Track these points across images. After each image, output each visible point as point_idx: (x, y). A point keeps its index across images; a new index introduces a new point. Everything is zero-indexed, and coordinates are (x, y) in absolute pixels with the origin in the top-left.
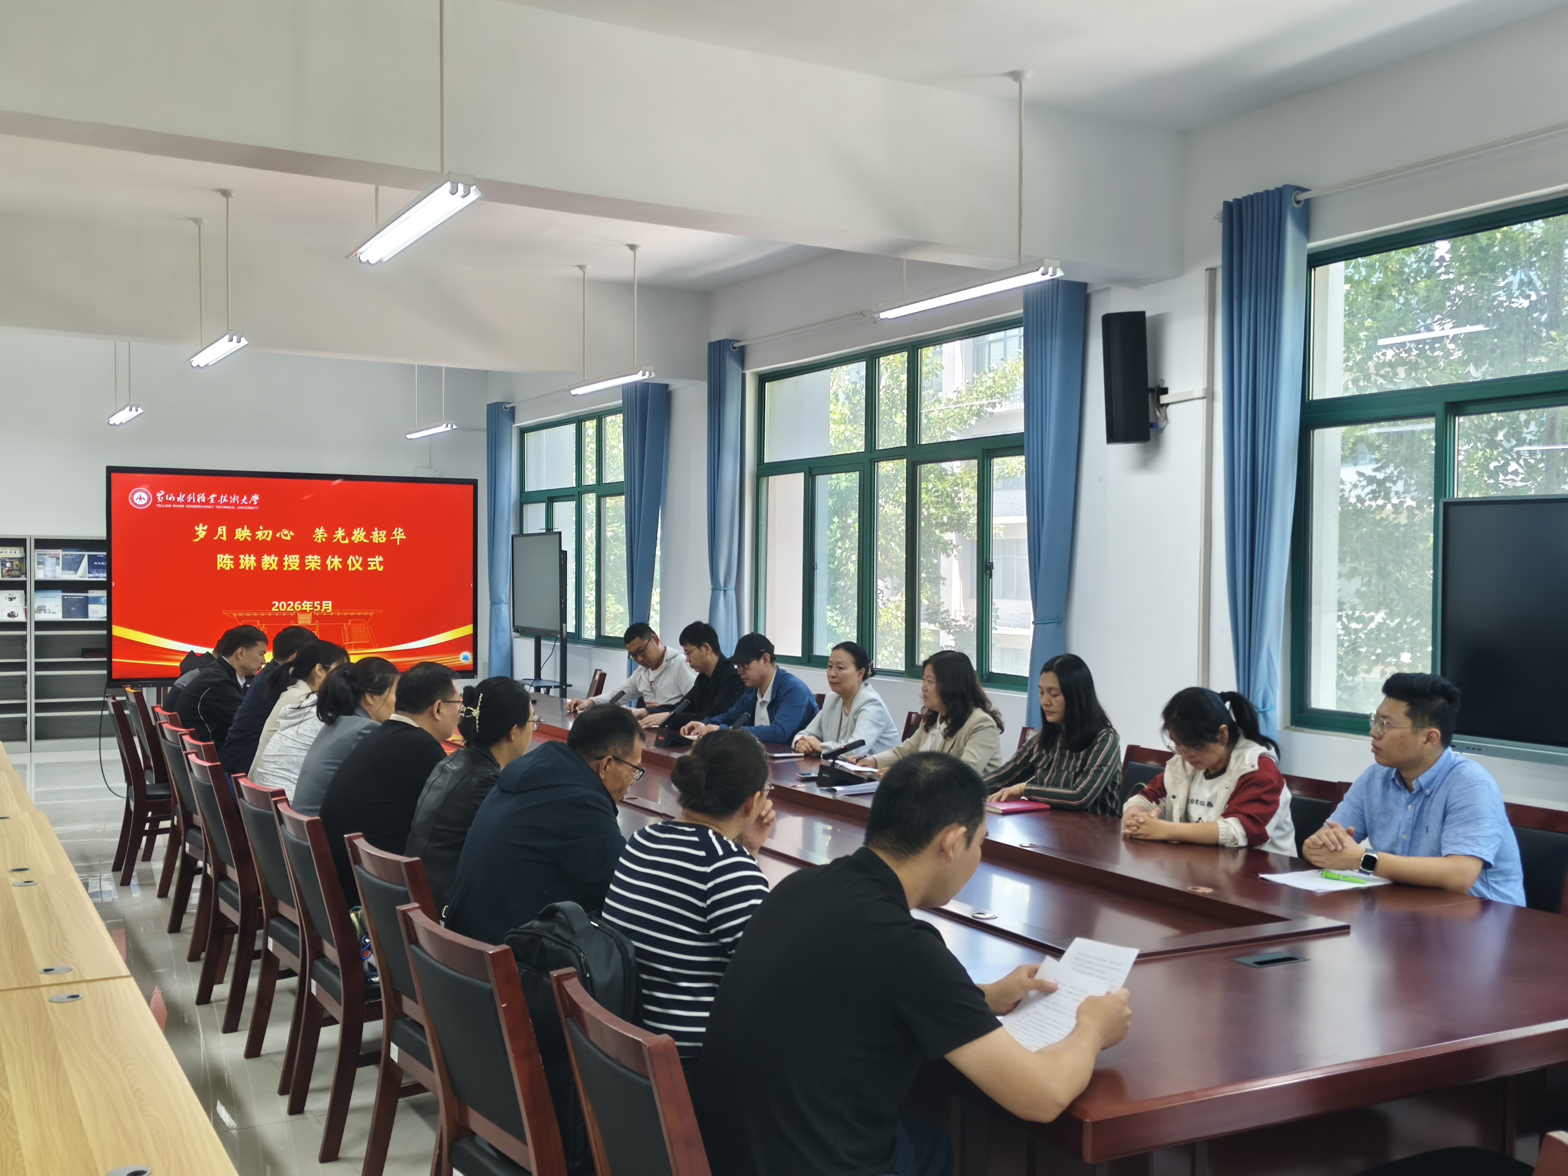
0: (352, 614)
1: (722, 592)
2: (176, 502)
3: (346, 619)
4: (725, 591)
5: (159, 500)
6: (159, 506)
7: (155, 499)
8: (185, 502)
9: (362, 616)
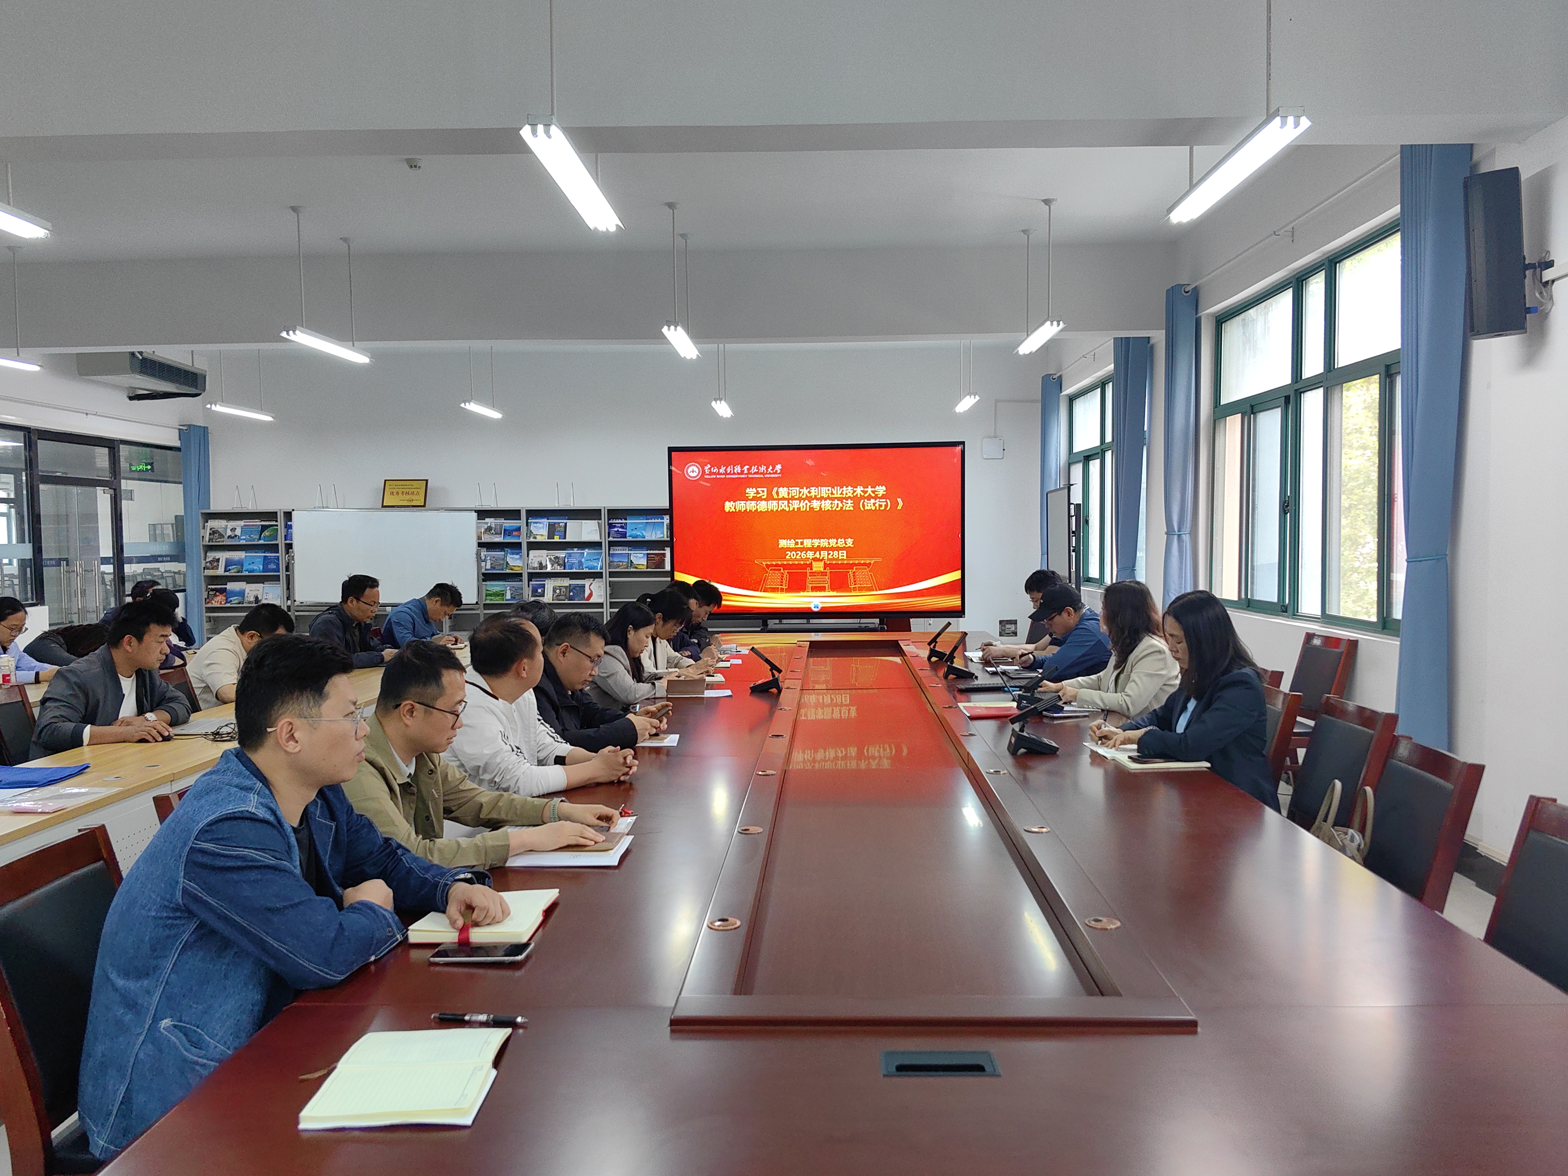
0: (857, 562)
1: (1176, 537)
2: (719, 474)
3: (851, 566)
4: (1179, 536)
5: (707, 473)
6: (707, 477)
7: (704, 471)
8: (726, 474)
9: (865, 564)
